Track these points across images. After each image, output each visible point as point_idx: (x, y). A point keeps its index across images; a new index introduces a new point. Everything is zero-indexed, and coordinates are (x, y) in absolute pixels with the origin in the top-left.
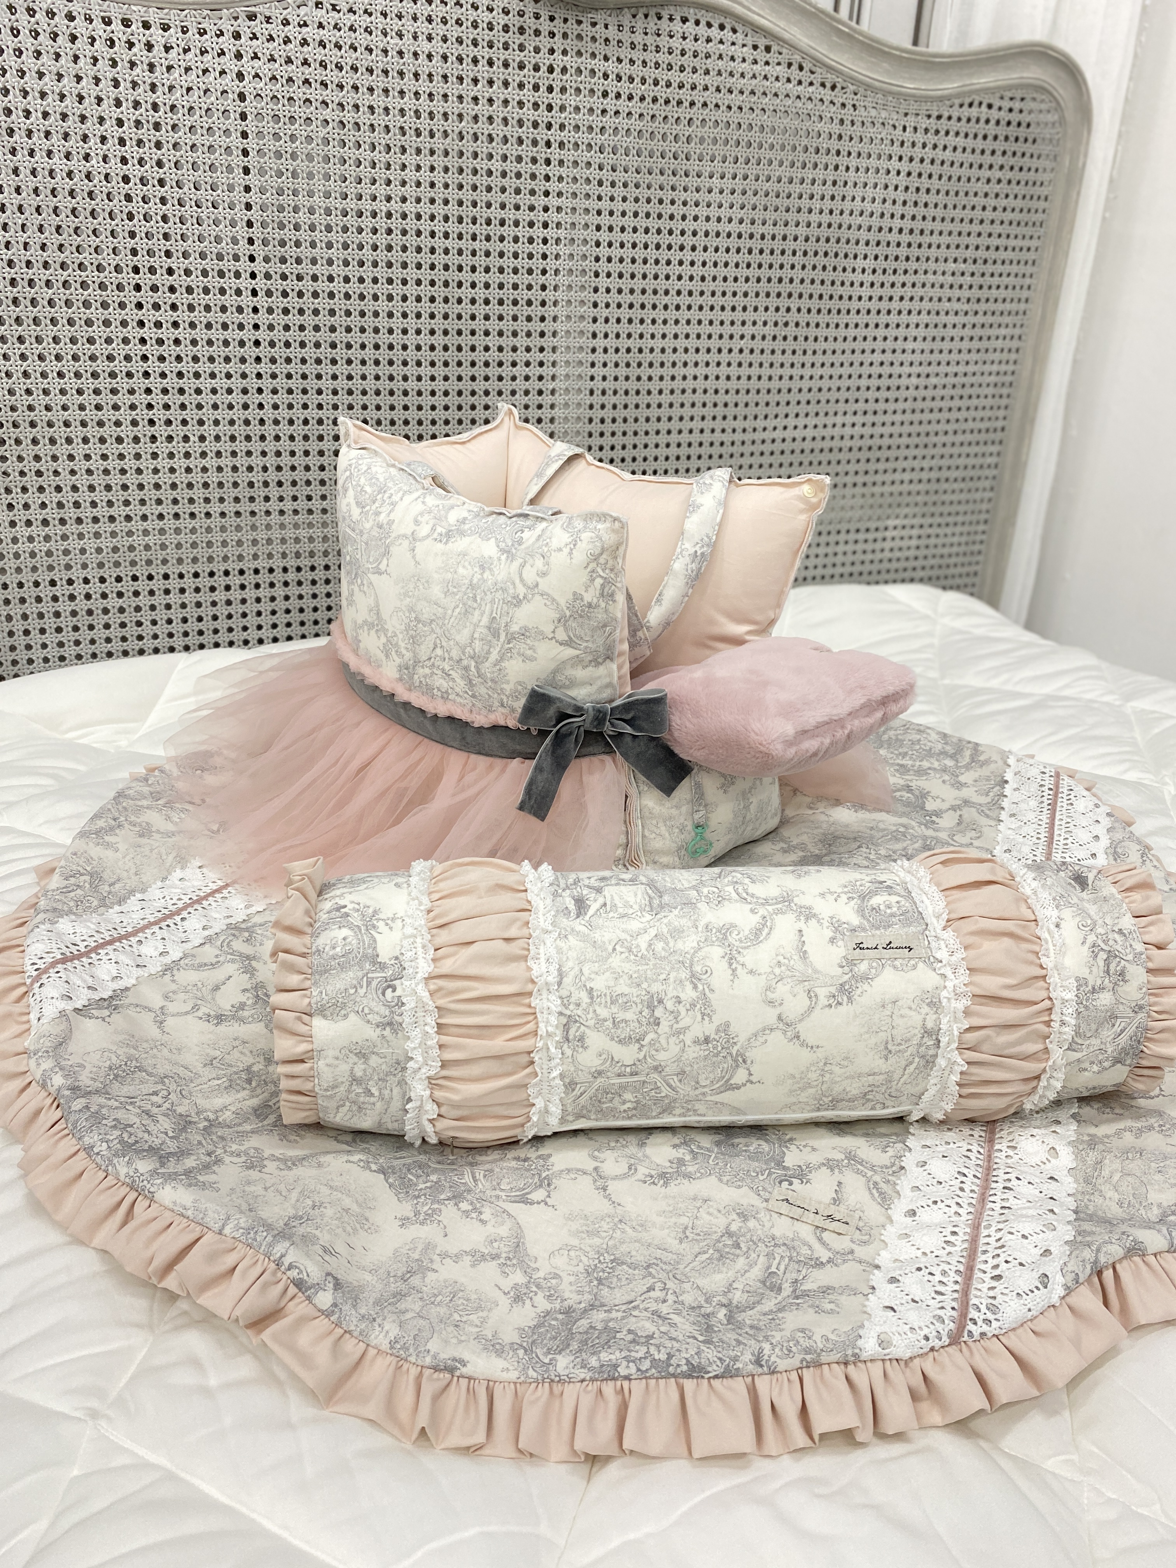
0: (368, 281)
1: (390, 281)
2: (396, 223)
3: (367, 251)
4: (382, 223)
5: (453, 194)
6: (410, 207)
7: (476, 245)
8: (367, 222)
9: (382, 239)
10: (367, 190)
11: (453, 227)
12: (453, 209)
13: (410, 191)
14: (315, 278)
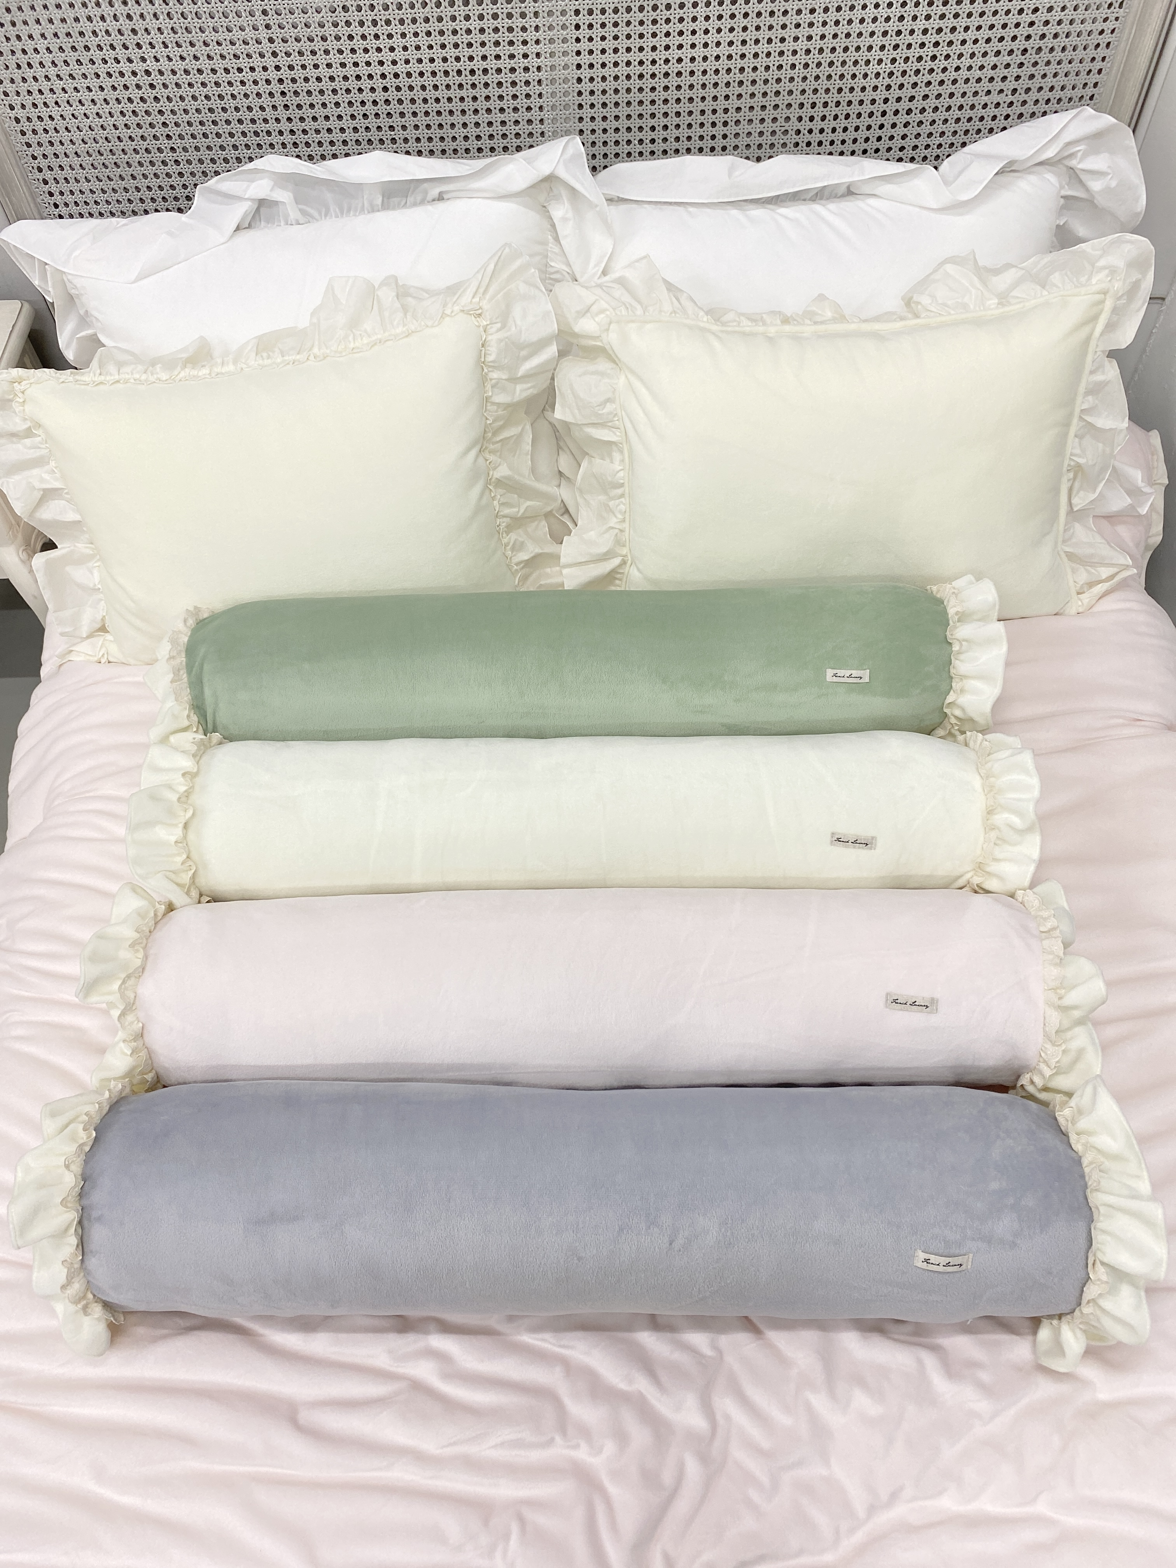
0: (374, 129)
1: (392, 128)
2: (390, 82)
3: (369, 105)
4: (379, 83)
5: (438, 53)
6: (401, 68)
7: (463, 93)
8: (366, 84)
9: (380, 96)
10: (361, 57)
11: (441, 80)
12: (439, 65)
13: (399, 55)
14: (329, 131)
